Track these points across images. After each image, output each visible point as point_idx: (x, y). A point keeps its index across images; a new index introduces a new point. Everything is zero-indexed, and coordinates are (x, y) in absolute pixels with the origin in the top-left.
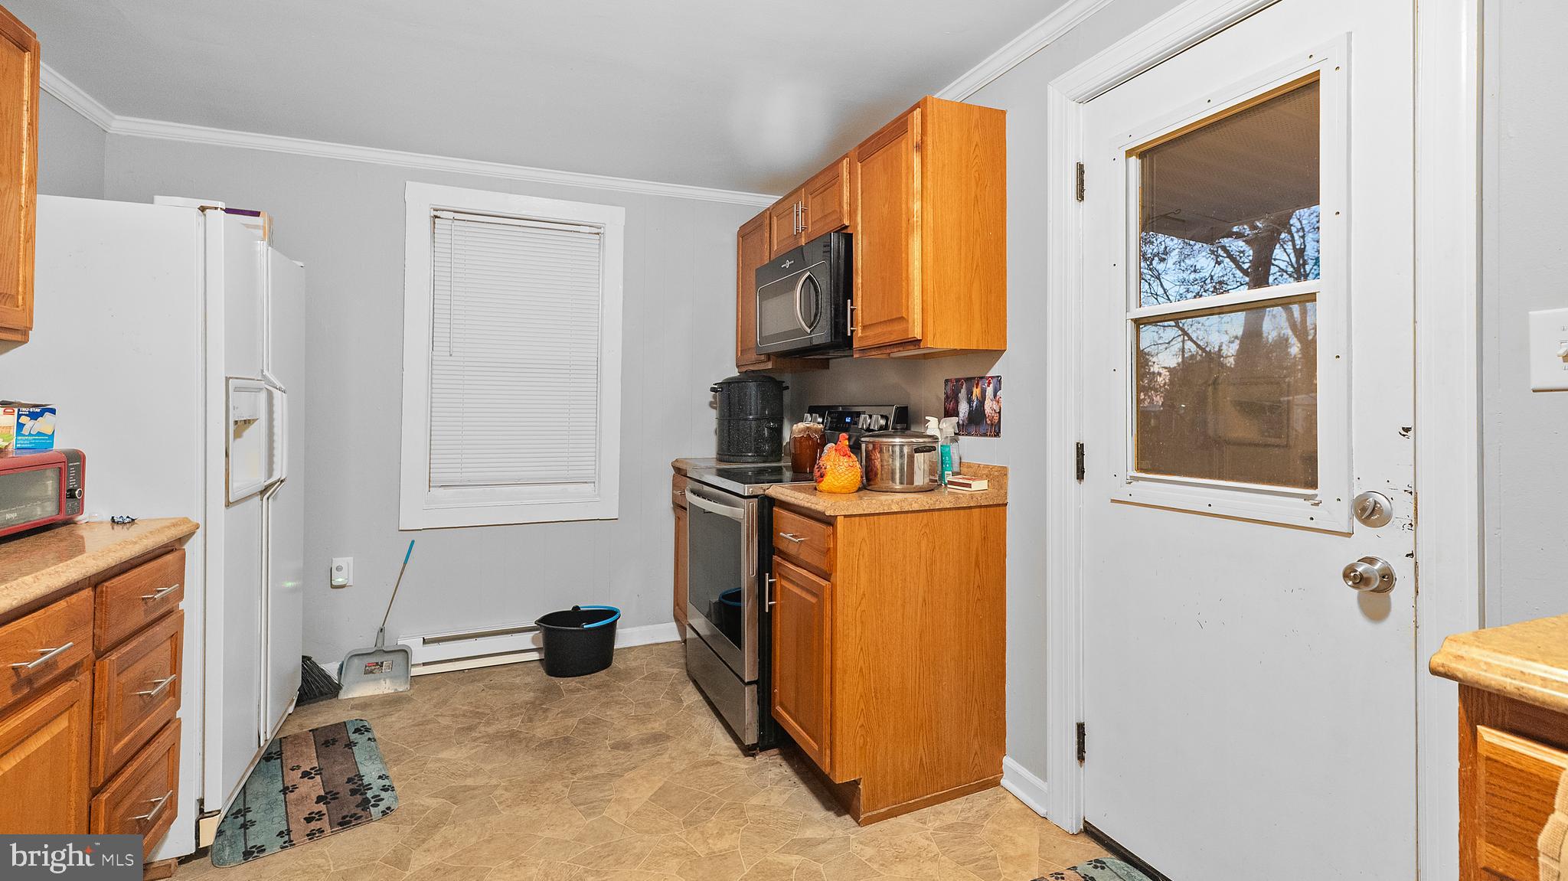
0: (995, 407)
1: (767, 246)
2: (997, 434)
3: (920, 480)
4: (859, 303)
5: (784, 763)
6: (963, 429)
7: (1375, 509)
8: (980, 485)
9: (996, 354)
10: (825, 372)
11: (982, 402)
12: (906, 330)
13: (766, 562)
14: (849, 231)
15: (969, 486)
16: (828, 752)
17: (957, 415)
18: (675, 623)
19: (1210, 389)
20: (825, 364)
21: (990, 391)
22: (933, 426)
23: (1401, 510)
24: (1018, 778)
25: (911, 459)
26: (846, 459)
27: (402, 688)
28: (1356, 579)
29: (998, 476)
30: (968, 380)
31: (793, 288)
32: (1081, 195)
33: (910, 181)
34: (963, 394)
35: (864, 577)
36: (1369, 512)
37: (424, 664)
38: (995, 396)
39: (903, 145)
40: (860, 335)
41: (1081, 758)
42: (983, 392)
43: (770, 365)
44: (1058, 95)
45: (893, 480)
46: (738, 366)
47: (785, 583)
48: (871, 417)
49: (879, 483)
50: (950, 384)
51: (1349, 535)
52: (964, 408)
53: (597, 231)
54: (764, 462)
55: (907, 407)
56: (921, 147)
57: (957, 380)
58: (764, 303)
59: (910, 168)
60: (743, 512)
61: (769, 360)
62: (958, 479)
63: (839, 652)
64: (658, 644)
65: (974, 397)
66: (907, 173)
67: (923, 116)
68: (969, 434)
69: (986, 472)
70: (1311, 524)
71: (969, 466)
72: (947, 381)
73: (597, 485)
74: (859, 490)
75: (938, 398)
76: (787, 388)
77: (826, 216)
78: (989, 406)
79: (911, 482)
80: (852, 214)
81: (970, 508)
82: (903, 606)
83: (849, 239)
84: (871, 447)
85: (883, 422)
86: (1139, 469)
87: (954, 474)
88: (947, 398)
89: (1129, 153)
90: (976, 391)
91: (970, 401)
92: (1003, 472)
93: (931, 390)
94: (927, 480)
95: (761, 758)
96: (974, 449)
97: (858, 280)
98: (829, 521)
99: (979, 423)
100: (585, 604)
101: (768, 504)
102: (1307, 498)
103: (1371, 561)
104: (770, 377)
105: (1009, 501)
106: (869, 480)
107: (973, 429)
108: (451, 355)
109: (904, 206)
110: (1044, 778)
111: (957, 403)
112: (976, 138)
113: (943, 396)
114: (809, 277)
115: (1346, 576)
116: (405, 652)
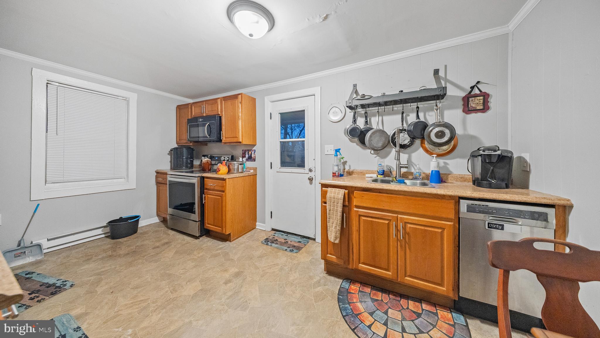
0: (254, 156)
1: (190, 113)
2: (255, 161)
3: (240, 171)
4: (223, 132)
5: (208, 238)
6: (247, 160)
7: (311, 170)
8: (252, 171)
9: (255, 145)
10: (206, 146)
11: (251, 154)
12: (238, 140)
13: (202, 192)
14: (220, 115)
15: (250, 171)
16: (224, 229)
17: (245, 157)
18: (157, 217)
19: (283, 152)
20: (206, 145)
21: (253, 153)
22: (241, 159)
23: (314, 170)
24: (259, 226)
25: (238, 166)
26: (225, 167)
27: (39, 258)
28: (309, 179)
29: (255, 169)
30: (248, 150)
31: (205, 126)
32: (271, 119)
33: (239, 109)
34: (247, 153)
35: (232, 191)
36: (310, 170)
37: (48, 248)
38: (254, 153)
39: (237, 101)
40: (224, 139)
41: (271, 217)
42: (252, 153)
43: (191, 144)
44: (267, 99)
45: (234, 171)
46: (177, 143)
47: (208, 196)
48: (224, 158)
49: (232, 171)
50: (243, 151)
51: (308, 174)
52: (247, 156)
53: (125, 99)
54: (189, 169)
55: (233, 156)
56: (241, 103)
57: (245, 150)
58: (191, 128)
59: (238, 106)
60: (195, 181)
61: (191, 142)
62: (247, 170)
63: (227, 207)
64: (152, 224)
65: (249, 154)
66: (238, 108)
67: (242, 97)
68: (248, 161)
69: (253, 168)
70: (304, 173)
71: (249, 167)
72: (243, 150)
73: (126, 179)
74: (228, 173)
75: (240, 153)
76: (194, 150)
77: (212, 110)
78: (253, 156)
79: (238, 171)
80: (222, 112)
81: (251, 175)
82: (239, 196)
83: (220, 118)
84: (229, 164)
85: (228, 159)
86: (281, 166)
87: (246, 169)
88: (243, 154)
89: (279, 113)
90: (250, 153)
91: (248, 154)
92: (256, 168)
93: (238, 152)
94: (242, 171)
95: (201, 239)
96: (249, 164)
97: (223, 128)
98: (224, 180)
99: (250, 158)
100: (124, 216)
101: (203, 178)
102: (304, 169)
103: (311, 177)
104: (190, 147)
105: (257, 174)
106: (229, 171)
107: (249, 160)
108: (57, 135)
109: (237, 114)
110: (265, 223)
111: (245, 155)
112: (251, 103)
113: (242, 153)
114: (209, 124)
115: (308, 179)
116: (39, 246)
